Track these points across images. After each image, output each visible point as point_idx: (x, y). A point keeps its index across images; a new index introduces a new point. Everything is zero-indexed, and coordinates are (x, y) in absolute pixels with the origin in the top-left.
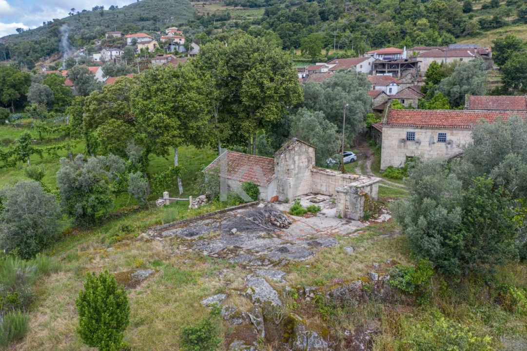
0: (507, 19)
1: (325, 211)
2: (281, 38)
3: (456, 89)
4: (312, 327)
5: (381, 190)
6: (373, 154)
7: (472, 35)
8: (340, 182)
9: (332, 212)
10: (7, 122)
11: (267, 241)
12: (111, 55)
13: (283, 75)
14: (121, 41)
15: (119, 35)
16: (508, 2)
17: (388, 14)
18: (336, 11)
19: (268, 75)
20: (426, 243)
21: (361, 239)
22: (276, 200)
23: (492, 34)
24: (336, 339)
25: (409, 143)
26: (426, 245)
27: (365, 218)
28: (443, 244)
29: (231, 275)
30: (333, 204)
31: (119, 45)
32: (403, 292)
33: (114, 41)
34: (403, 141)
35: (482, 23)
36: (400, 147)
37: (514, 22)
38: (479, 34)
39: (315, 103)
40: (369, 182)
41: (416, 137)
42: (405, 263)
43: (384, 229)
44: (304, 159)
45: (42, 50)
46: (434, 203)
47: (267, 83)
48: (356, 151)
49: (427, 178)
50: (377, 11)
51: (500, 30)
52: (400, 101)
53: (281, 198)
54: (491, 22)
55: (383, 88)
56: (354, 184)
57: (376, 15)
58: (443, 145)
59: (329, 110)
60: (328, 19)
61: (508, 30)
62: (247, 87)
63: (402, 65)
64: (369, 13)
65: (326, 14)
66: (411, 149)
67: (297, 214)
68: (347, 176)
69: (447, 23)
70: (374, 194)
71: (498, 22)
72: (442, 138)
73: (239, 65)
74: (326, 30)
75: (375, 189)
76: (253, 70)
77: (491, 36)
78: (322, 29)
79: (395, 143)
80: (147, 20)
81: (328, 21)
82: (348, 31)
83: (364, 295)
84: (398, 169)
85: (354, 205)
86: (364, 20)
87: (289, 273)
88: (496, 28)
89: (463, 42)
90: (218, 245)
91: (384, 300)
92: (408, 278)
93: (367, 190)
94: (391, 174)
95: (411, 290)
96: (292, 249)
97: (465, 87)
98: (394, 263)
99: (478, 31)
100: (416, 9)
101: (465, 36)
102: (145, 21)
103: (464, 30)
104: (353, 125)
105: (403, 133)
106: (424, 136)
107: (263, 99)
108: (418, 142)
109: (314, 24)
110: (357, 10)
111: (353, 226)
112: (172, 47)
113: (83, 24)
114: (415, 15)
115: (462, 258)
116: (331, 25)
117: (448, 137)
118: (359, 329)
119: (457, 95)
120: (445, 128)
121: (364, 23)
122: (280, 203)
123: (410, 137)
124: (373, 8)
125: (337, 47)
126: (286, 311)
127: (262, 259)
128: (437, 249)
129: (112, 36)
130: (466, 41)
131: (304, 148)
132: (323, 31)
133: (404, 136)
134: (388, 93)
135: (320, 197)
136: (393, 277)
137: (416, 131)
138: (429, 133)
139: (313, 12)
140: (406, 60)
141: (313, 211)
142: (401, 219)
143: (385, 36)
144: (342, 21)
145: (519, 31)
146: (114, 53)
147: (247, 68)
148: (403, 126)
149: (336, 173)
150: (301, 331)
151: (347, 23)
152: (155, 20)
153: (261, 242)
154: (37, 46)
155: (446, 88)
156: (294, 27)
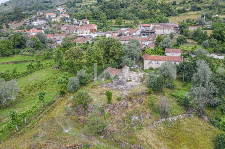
0: (187, 9)
1: (133, 80)
2: (106, 15)
3: (164, 45)
4: (134, 98)
5: (144, 75)
6: (142, 65)
7: (176, 15)
8: (135, 74)
9: (134, 81)
10: (20, 53)
11: (123, 86)
12: (41, 23)
13: (120, 48)
14: (44, 16)
15: (42, 14)
16: (189, 1)
17: (146, 6)
18: (127, 4)
19: (116, 47)
20: (151, 85)
21: (140, 86)
22: (122, 78)
23: (182, 15)
24: (137, 100)
25: (150, 64)
26: (151, 86)
27: (141, 82)
28: (154, 86)
29: (119, 92)
30: (134, 79)
31: (43, 18)
32: (147, 93)
33: (41, 16)
34: (149, 63)
35: (179, 11)
36: (148, 65)
37: (190, 11)
38: (178, 15)
39: (127, 53)
40: (141, 74)
41: (152, 62)
42: (148, 89)
43: (145, 84)
44: (127, 70)
45: (9, 19)
46: (152, 79)
47: (116, 50)
48: (137, 64)
49: (151, 75)
50: (141, 4)
51: (185, 14)
52: (149, 48)
53: (123, 78)
54: (182, 11)
55: (144, 43)
56: (138, 75)
57: (141, 6)
58: (158, 64)
59: (131, 55)
60: (123, 7)
61: (187, 14)
62: (111, 51)
63: (150, 32)
64: (139, 5)
65: (123, 5)
66: (151, 65)
67: (128, 81)
68: (137, 73)
69: (167, 10)
70: (142, 77)
71: (184, 11)
72: (158, 63)
73: (109, 45)
74: (123, 12)
75: (143, 76)
76: (113, 47)
77: (182, 16)
78: (122, 11)
79: (147, 64)
80: (47, 2)
81: (123, 8)
82: (131, 13)
83: (141, 94)
84: (148, 70)
85: (139, 79)
86: (137, 8)
87: (129, 91)
88: (184, 13)
89: (172, 18)
90: (115, 87)
91: (145, 95)
92: (148, 91)
93: (141, 76)
94: (146, 71)
95: (149, 93)
96: (129, 87)
97: (166, 45)
98: (146, 89)
99: (177, 14)
100: (156, 4)
101: (173, 16)
102: (46, 3)
103: (173, 13)
104: (137, 58)
105: (149, 61)
106: (153, 62)
107: (115, 54)
108: (152, 64)
109: (118, 9)
110: (134, 4)
111: (139, 83)
112: (67, 20)
113: (20, 4)
114: (156, 7)
115: (157, 88)
116: (125, 10)
117: (159, 63)
118: (141, 99)
119: (164, 47)
120: (158, 60)
121: (137, 10)
122: (123, 79)
123: (150, 62)
124: (140, 3)
125: (128, 19)
126: (130, 96)
127: (124, 89)
128: (153, 86)
129: (40, 14)
130: (173, 18)
131: (127, 67)
132: (122, 12)
133: (149, 62)
134: (146, 44)
135: (131, 78)
136: (146, 91)
137: (152, 61)
138: (155, 61)
139: (118, 5)
140: (151, 31)
141: (130, 81)
142: (147, 82)
143: (145, 15)
144: (129, 8)
145: (191, 14)
146: (42, 22)
147: (111, 46)
148: (149, 60)
149: (134, 72)
150: (132, 99)
151: (131, 9)
152: (50, 2)
153: (122, 87)
154: (6, 17)
155: (161, 45)
156: (111, 10)
